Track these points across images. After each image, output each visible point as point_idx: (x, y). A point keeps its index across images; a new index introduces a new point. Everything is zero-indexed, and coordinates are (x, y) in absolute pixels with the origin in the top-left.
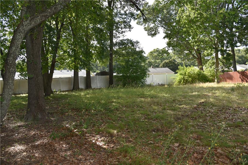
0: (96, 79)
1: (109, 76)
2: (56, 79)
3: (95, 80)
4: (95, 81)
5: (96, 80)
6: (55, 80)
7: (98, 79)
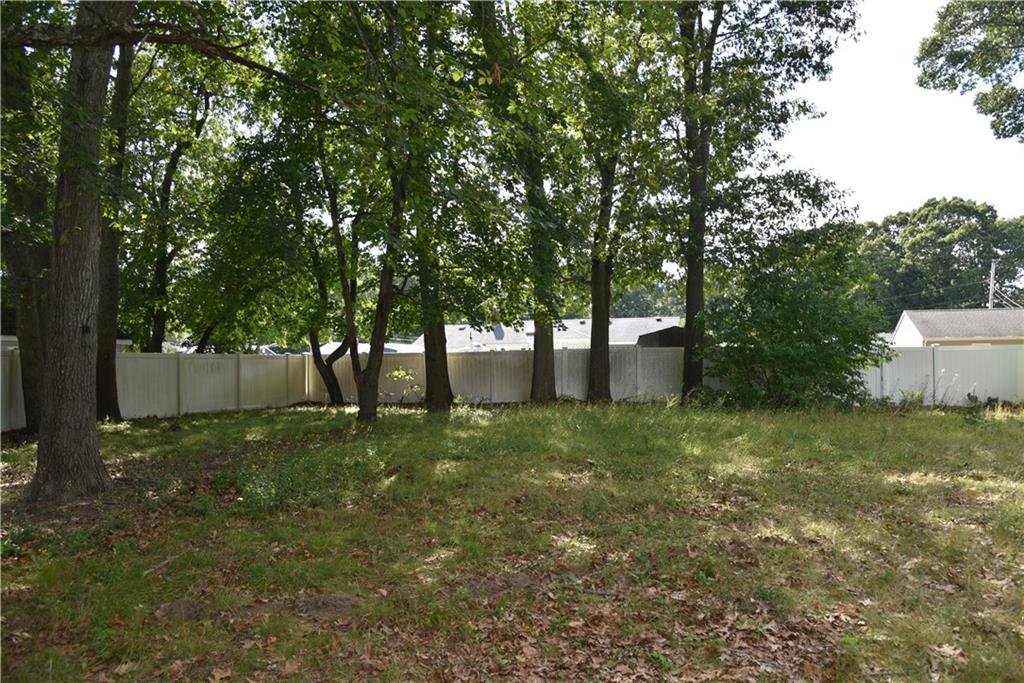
0: (632, 361)
1: (683, 349)
2: (477, 357)
3: (630, 363)
4: (630, 371)
5: (634, 367)
6: (475, 360)
7: (639, 363)
